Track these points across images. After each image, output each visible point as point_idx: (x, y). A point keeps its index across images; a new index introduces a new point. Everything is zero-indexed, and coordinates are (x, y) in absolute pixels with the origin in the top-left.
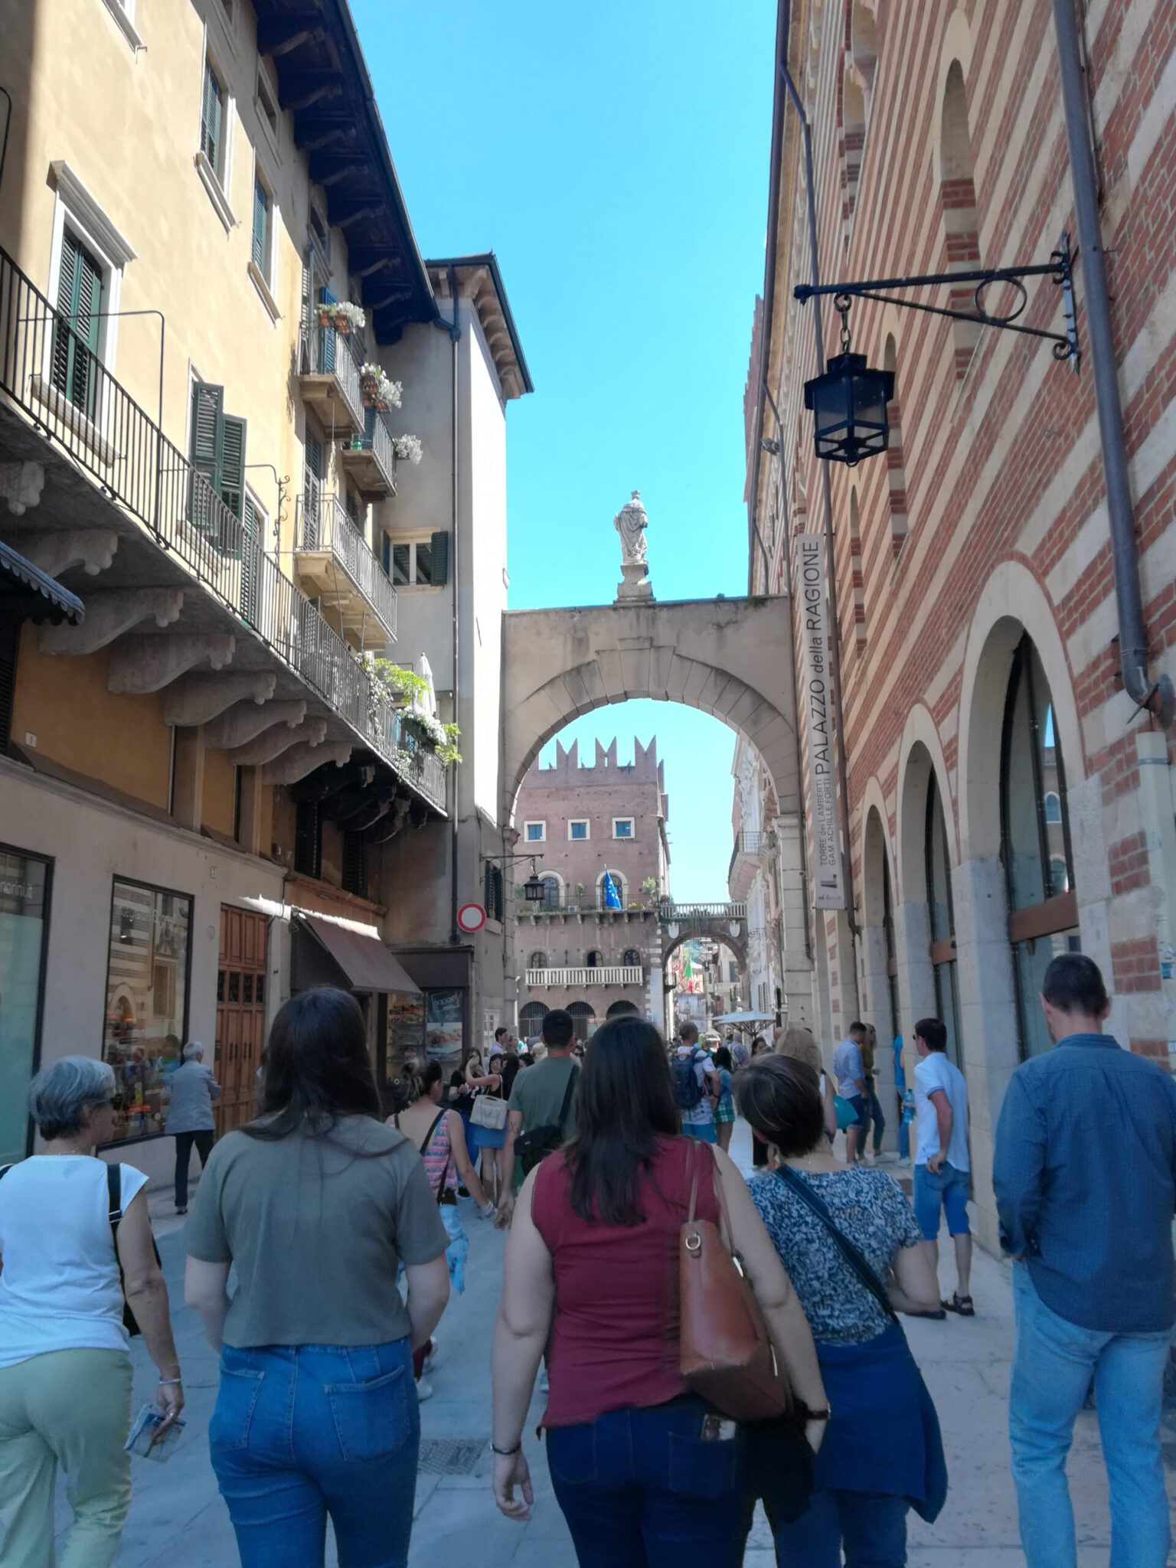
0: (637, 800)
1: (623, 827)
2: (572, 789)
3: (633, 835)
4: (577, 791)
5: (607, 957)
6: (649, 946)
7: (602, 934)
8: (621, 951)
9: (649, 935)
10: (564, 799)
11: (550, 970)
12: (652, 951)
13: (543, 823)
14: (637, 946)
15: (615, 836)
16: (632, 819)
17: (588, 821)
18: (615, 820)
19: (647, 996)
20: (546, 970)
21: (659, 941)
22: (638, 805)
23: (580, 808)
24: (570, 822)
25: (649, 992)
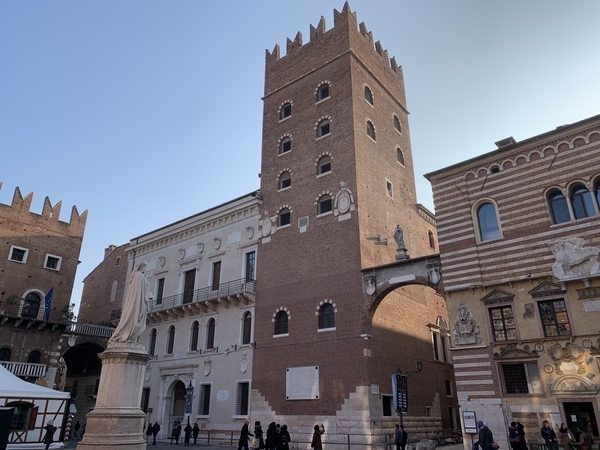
0: (67, 246)
1: (52, 262)
2: (21, 224)
4: (25, 227)
5: (16, 354)
6: (51, 350)
7: (17, 337)
8: (29, 351)
9: (55, 341)
10: (12, 229)
12: (53, 354)
15: (45, 266)
16: (61, 258)
17: (27, 250)
18: (48, 255)
21: (60, 347)
22: (67, 250)
23: (24, 239)
24: (13, 247)
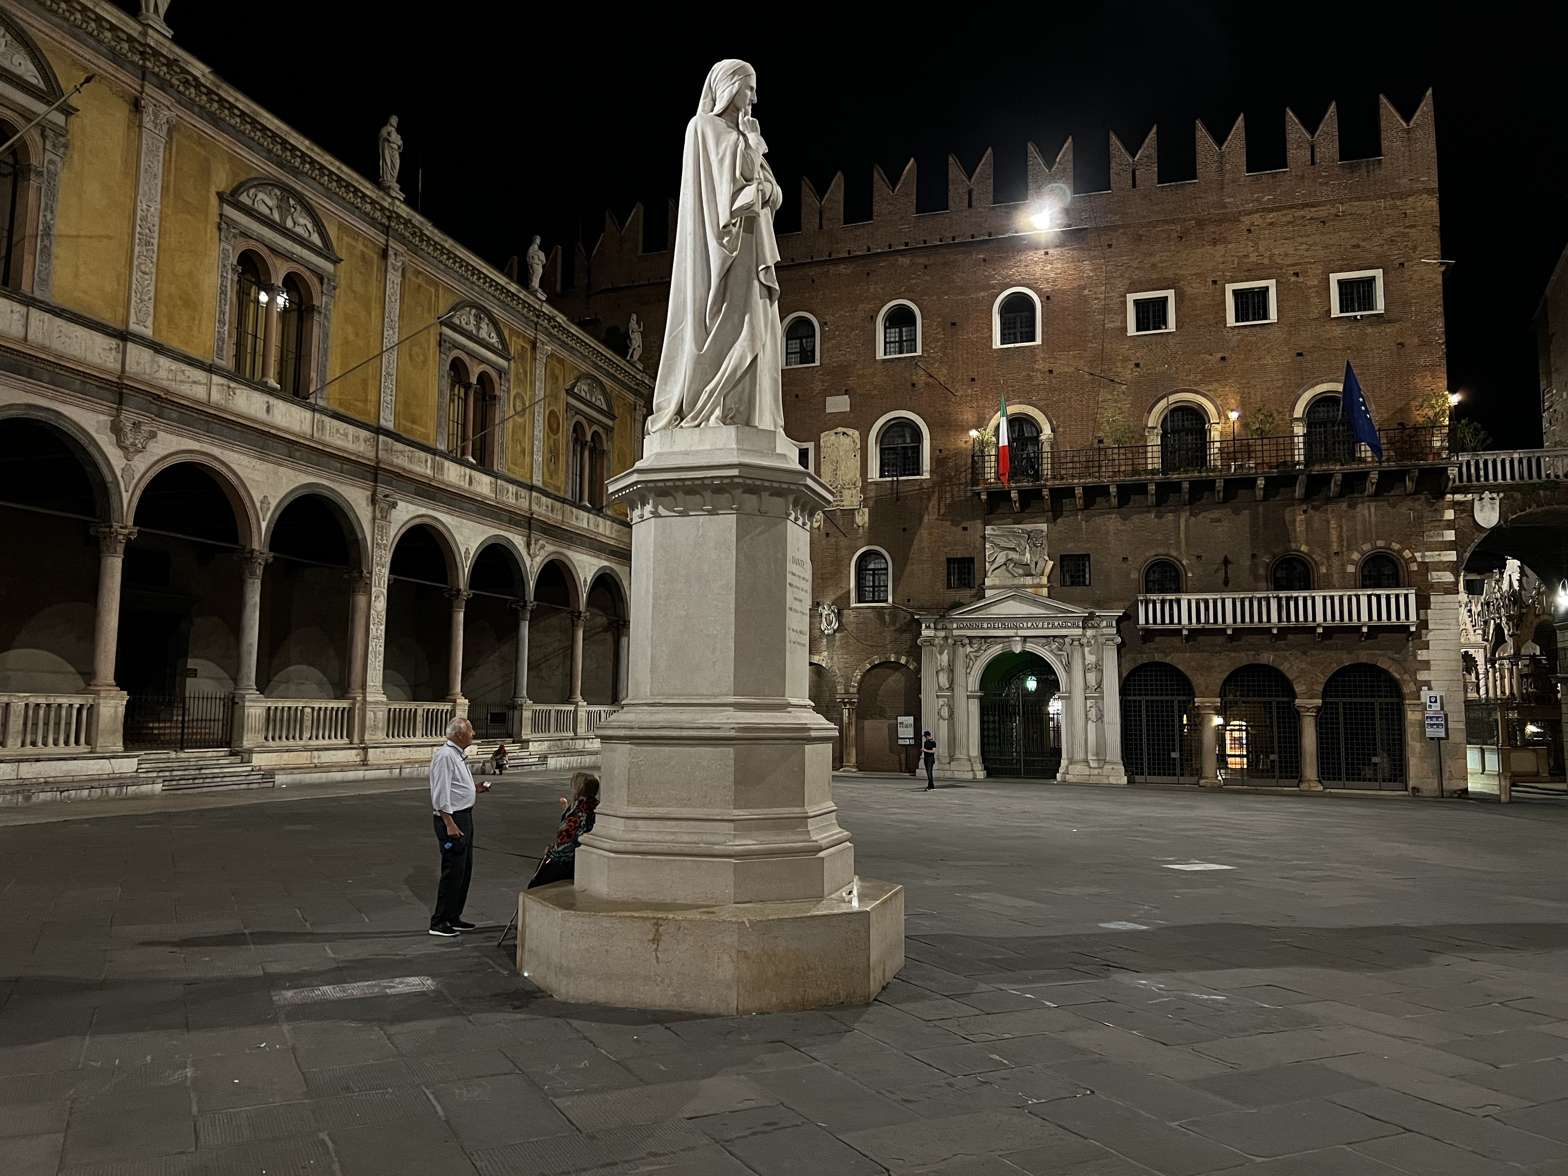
0: (1390, 231)
1: (1356, 293)
2: (1236, 219)
3: (1380, 306)
4: (1247, 221)
5: (1323, 570)
6: (1425, 546)
7: (1308, 522)
8: (1356, 556)
9: (1429, 519)
10: (1214, 243)
11: (1194, 597)
12: (1432, 556)
13: (1170, 294)
14: (1396, 546)
15: (1335, 312)
16: (1379, 273)
17: (1271, 284)
18: (1334, 278)
19: (1422, 655)
20: (1184, 598)
21: (1450, 536)
22: (1392, 242)
23: (1253, 258)
24: (1230, 288)
25: (1426, 646)
